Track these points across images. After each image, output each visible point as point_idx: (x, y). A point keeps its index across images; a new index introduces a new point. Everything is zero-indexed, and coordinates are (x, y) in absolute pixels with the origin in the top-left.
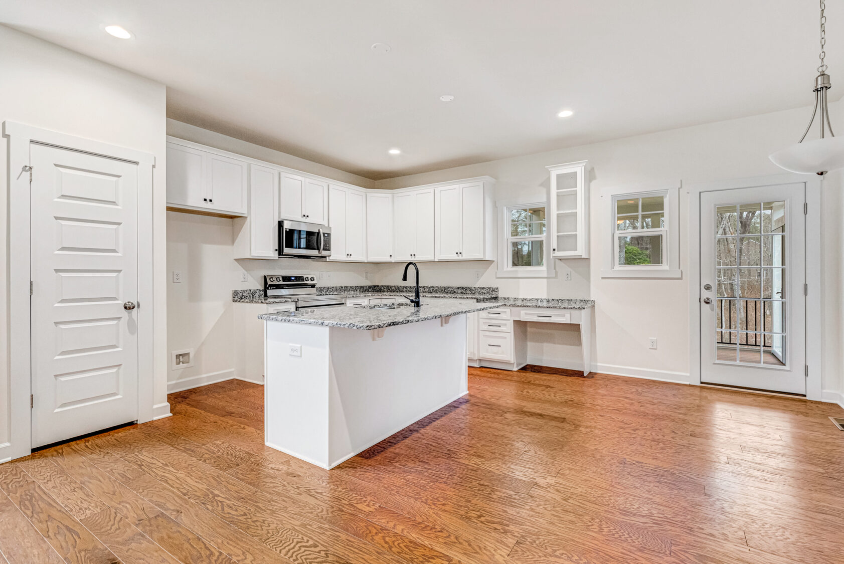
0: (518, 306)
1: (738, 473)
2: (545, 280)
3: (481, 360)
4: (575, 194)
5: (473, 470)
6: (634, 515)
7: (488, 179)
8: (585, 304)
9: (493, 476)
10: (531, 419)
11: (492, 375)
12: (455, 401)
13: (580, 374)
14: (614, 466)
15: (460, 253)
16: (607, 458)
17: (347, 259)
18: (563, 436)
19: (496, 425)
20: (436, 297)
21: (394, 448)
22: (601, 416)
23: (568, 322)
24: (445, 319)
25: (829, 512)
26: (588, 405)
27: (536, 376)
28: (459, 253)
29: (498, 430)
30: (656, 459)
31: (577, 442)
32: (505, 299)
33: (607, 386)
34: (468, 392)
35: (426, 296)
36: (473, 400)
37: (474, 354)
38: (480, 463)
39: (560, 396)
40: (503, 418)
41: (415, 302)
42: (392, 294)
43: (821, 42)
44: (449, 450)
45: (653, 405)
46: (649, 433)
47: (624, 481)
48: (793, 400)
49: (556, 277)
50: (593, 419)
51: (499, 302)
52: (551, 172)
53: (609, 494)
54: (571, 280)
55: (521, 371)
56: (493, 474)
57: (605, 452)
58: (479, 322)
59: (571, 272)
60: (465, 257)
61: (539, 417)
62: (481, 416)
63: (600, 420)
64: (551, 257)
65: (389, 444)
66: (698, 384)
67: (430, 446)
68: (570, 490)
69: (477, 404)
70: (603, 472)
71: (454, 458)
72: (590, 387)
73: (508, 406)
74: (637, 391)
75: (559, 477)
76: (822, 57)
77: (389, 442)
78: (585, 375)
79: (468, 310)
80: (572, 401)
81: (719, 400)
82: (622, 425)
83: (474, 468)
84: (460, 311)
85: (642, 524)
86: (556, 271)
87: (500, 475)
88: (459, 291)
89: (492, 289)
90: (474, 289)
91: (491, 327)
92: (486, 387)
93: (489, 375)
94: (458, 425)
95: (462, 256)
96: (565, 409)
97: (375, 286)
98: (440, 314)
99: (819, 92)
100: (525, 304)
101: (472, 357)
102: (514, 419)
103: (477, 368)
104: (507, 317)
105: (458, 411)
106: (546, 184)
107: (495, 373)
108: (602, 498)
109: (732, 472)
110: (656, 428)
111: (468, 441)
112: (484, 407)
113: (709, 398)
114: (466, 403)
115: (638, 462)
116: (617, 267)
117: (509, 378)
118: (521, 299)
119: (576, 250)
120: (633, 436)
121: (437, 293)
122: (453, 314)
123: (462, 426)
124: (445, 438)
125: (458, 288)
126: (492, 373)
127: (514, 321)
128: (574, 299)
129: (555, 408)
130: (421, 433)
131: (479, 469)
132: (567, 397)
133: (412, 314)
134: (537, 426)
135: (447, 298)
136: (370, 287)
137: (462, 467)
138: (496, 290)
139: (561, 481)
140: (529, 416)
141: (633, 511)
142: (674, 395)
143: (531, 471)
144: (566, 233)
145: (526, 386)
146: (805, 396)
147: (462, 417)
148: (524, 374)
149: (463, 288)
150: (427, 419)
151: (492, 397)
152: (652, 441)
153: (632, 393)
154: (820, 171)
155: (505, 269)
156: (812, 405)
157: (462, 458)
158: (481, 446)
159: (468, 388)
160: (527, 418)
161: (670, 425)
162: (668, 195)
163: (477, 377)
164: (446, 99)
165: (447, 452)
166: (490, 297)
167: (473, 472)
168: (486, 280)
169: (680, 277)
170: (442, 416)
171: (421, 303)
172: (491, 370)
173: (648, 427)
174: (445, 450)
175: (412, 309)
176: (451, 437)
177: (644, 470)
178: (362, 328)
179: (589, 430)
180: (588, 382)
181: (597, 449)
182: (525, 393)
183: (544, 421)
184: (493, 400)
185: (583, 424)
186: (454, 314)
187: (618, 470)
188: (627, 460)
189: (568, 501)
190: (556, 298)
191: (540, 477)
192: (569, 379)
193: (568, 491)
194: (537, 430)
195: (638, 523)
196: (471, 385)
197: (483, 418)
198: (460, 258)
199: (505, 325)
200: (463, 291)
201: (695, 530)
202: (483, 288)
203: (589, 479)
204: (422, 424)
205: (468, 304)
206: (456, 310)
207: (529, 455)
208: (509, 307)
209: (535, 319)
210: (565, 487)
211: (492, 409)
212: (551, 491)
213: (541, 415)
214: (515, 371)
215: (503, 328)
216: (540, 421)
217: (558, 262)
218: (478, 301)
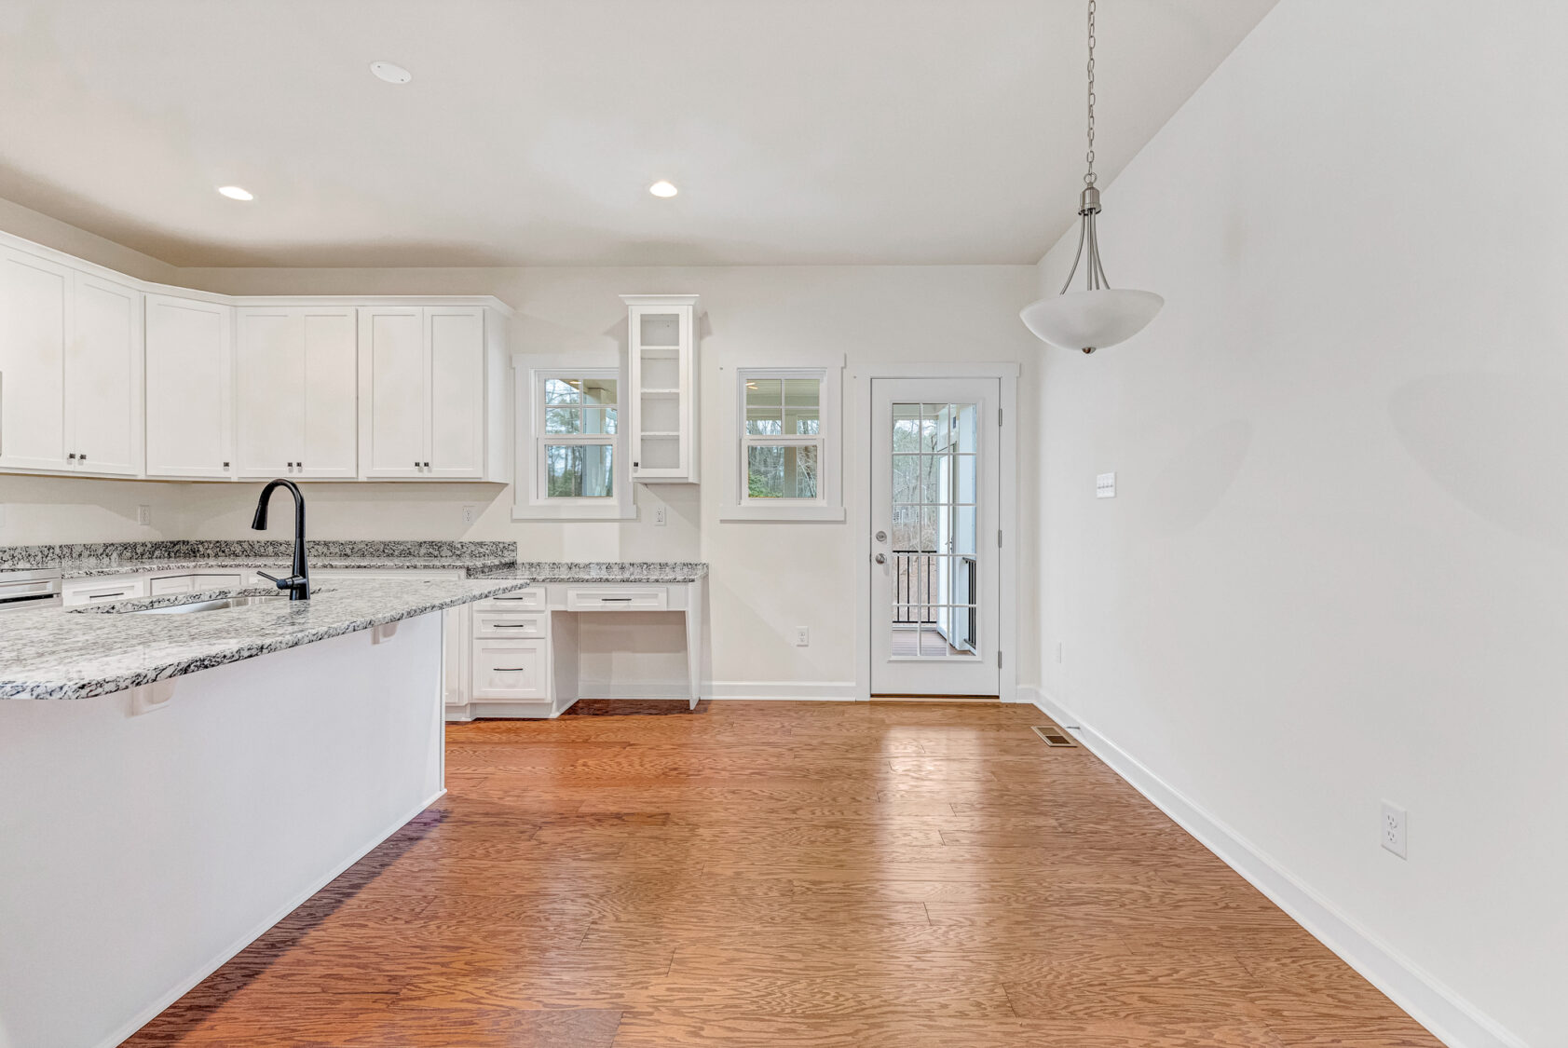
0: (562, 581)
1: (961, 859)
2: (616, 525)
3: (475, 704)
4: (675, 358)
5: (464, 1023)
6: (833, 1019)
7: (492, 302)
8: (693, 572)
9: (519, 1023)
10: (599, 830)
11: (504, 737)
12: (409, 824)
13: (681, 707)
14: (776, 907)
15: (426, 465)
16: (760, 892)
17: (70, 468)
18: (670, 858)
19: (520, 866)
20: (359, 567)
21: (207, 1024)
22: (734, 792)
23: (664, 609)
24: (380, 628)
25: (1086, 899)
26: (707, 772)
27: (599, 724)
28: (422, 465)
29: (523, 879)
30: (842, 866)
31: (699, 866)
32: (531, 565)
33: (732, 724)
34: (445, 791)
35: (332, 566)
36: (459, 810)
37: (460, 694)
38: (482, 993)
39: (651, 762)
40: (535, 842)
41: (292, 587)
42: (228, 562)
43: (1089, 135)
44: (392, 979)
45: (812, 750)
46: (818, 813)
47: (800, 938)
48: (986, 705)
49: (638, 519)
50: (720, 803)
51: (519, 572)
52: (630, 307)
53: (779, 983)
54: (665, 525)
55: (567, 717)
56: (519, 1017)
57: (753, 876)
58: (471, 620)
59: (665, 509)
60: (437, 472)
61: (616, 821)
62: (481, 851)
63: (733, 804)
64: (630, 480)
65: (189, 1015)
66: (868, 698)
67: (333, 982)
68: (701, 999)
69: (470, 819)
70: (758, 928)
71: (411, 999)
72: (704, 730)
73: (545, 808)
74: (783, 727)
75: (675, 971)
76: (1090, 160)
77: (190, 1008)
78: (692, 707)
79: (448, 600)
80: (675, 769)
81: (901, 724)
82: (773, 805)
83: (466, 1014)
84: (428, 605)
85: (850, 1038)
86: (637, 507)
87: (538, 1013)
88: (423, 551)
89: (501, 546)
90: (459, 546)
91: (499, 630)
92: (491, 769)
93: (496, 737)
94: (420, 890)
95: (430, 471)
96: (666, 791)
97: (175, 544)
98: (368, 619)
99: (1086, 217)
100: (575, 574)
101: (455, 700)
102: (559, 840)
103: (467, 723)
104: (539, 604)
105: (419, 849)
106: (621, 332)
107: (508, 731)
108: (768, 999)
109: (953, 861)
110: (827, 799)
111: (447, 934)
112: (485, 824)
113: (887, 722)
114: (440, 821)
115: (814, 883)
116: (746, 502)
117: (541, 737)
118: (567, 564)
119: (678, 467)
120: (796, 823)
121: (363, 555)
122: (409, 613)
123: (431, 890)
124: (380, 942)
125: (420, 545)
126: (504, 732)
127: (553, 612)
128: (671, 561)
129: (646, 794)
130: (305, 947)
131: (481, 1013)
132: (665, 761)
133: (280, 621)
134: (612, 845)
135: (391, 568)
136: (157, 546)
137: (430, 1022)
138: (512, 546)
139: (680, 981)
140: (592, 826)
141: (829, 1009)
142: (839, 724)
143: (610, 977)
144: (657, 433)
145: (580, 752)
146: (998, 697)
147: (432, 865)
148: (575, 723)
149: (432, 544)
150: (327, 895)
151: (506, 792)
152: (827, 827)
153: (776, 733)
154: (1087, 346)
155: (533, 501)
156: (1010, 710)
157: (431, 992)
158: (484, 938)
159: (447, 778)
160: (590, 831)
161: (846, 787)
162: (825, 379)
163: (468, 748)
164: (391, 75)
165: (386, 988)
166: (497, 563)
167: (462, 1030)
168: (486, 526)
169: (843, 519)
170: (373, 875)
171: (312, 587)
172: (500, 723)
173: (815, 798)
174: (380, 980)
175: (284, 604)
176: (399, 932)
177: (828, 898)
178: (57, 695)
179: (716, 830)
180: (698, 722)
181: (738, 874)
182: (580, 768)
183: (628, 829)
184: (509, 801)
185: (705, 819)
186: (410, 615)
187: (784, 913)
188: (795, 883)
189: (703, 1033)
190: (638, 560)
191: (633, 984)
192: (665, 721)
193: (699, 1003)
194: (613, 856)
195: (843, 1038)
196: (452, 769)
197: (487, 855)
198: (425, 474)
199: (533, 622)
200: (432, 552)
201: (937, 1012)
202: (481, 544)
203: (737, 955)
204: (311, 914)
205: (448, 582)
206: (414, 602)
207: (604, 931)
208: (543, 584)
209: (597, 605)
210: (691, 995)
211: (506, 824)
212: (663, 1018)
213: (618, 816)
214: (553, 719)
215: (528, 630)
216: (617, 833)
217: (641, 488)
218: (470, 572)
